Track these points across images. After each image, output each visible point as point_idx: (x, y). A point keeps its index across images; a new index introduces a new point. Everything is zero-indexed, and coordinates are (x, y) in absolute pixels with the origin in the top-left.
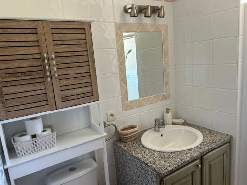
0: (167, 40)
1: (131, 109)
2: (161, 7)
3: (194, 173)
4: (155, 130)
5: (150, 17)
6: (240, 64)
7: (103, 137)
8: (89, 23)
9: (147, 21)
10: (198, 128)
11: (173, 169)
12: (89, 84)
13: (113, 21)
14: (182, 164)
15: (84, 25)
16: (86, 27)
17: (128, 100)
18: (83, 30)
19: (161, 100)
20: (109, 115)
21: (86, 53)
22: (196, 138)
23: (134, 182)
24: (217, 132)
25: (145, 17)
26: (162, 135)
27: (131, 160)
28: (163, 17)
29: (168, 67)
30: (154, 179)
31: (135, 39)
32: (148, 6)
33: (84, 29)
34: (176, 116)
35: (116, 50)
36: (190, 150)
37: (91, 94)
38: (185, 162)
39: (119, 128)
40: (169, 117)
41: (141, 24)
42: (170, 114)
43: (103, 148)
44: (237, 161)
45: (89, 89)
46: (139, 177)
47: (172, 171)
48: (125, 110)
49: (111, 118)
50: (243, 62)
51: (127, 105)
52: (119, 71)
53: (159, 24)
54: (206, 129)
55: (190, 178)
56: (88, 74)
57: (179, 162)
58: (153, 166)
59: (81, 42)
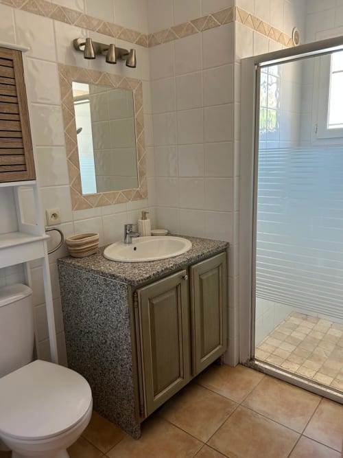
0: (141, 105)
1: (87, 208)
2: (132, 50)
3: (179, 288)
4: (125, 243)
5: (115, 63)
6: (236, 142)
7: (43, 240)
8: (19, 52)
9: (111, 69)
10: (187, 237)
11: (150, 277)
12: (20, 151)
13: (55, 60)
14: (162, 271)
15: (12, 54)
16: (15, 59)
17: (81, 192)
18: (9, 62)
19: (135, 199)
20: (50, 215)
21: (14, 100)
22: (183, 246)
23: (93, 312)
24: (210, 240)
25: (107, 62)
26: (135, 249)
27: (88, 279)
28: (135, 67)
29: (144, 147)
30: (124, 294)
31: (89, 104)
32: (111, 45)
33: (12, 60)
34: (156, 226)
35: (60, 107)
36: (173, 257)
37: (22, 168)
38: (167, 269)
39: (68, 237)
40: (146, 225)
41: (100, 73)
42: (148, 221)
43: (43, 259)
44: (235, 278)
45: (19, 159)
46: (101, 302)
47: (150, 281)
48: (77, 209)
49: (53, 219)
50: (240, 140)
51: (79, 201)
52: (67, 144)
53: (128, 78)
54: (197, 238)
55: (173, 293)
56: (18, 135)
57: (159, 268)
58: (122, 276)
59: (6, 81)
